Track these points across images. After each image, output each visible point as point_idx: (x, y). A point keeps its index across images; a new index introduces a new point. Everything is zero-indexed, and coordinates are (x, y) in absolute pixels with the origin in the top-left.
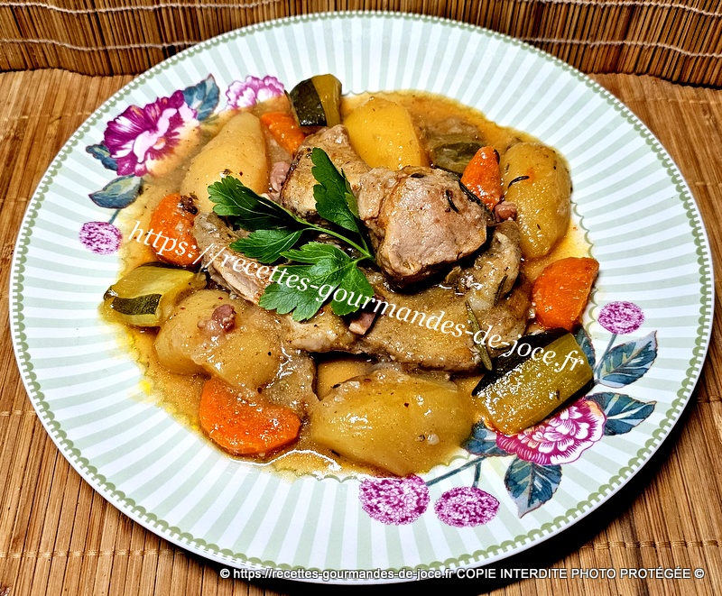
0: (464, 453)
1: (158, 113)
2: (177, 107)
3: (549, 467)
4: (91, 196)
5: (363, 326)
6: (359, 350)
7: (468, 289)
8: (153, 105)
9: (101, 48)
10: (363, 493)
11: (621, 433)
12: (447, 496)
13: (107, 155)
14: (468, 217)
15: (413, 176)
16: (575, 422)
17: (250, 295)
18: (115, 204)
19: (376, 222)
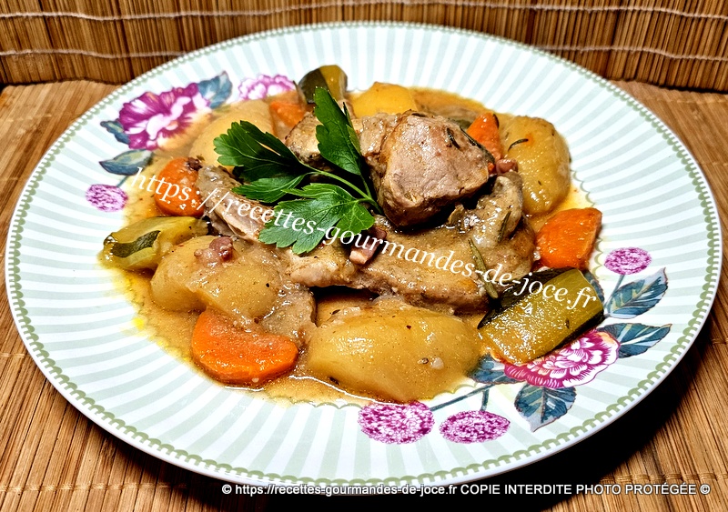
0: (471, 382)
1: (173, 100)
2: (191, 96)
3: (562, 389)
4: (101, 163)
5: (364, 255)
6: (360, 284)
7: (471, 227)
8: (168, 93)
9: (124, 55)
10: (362, 418)
11: (637, 354)
12: (453, 419)
13: (120, 130)
14: (470, 156)
15: (414, 114)
16: (587, 350)
17: (250, 233)
18: (124, 171)
19: (378, 159)
